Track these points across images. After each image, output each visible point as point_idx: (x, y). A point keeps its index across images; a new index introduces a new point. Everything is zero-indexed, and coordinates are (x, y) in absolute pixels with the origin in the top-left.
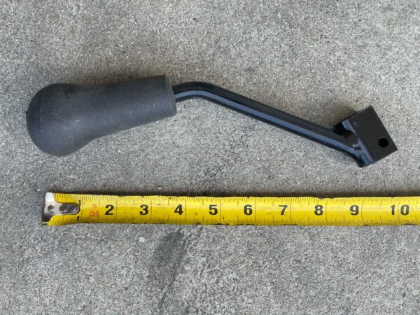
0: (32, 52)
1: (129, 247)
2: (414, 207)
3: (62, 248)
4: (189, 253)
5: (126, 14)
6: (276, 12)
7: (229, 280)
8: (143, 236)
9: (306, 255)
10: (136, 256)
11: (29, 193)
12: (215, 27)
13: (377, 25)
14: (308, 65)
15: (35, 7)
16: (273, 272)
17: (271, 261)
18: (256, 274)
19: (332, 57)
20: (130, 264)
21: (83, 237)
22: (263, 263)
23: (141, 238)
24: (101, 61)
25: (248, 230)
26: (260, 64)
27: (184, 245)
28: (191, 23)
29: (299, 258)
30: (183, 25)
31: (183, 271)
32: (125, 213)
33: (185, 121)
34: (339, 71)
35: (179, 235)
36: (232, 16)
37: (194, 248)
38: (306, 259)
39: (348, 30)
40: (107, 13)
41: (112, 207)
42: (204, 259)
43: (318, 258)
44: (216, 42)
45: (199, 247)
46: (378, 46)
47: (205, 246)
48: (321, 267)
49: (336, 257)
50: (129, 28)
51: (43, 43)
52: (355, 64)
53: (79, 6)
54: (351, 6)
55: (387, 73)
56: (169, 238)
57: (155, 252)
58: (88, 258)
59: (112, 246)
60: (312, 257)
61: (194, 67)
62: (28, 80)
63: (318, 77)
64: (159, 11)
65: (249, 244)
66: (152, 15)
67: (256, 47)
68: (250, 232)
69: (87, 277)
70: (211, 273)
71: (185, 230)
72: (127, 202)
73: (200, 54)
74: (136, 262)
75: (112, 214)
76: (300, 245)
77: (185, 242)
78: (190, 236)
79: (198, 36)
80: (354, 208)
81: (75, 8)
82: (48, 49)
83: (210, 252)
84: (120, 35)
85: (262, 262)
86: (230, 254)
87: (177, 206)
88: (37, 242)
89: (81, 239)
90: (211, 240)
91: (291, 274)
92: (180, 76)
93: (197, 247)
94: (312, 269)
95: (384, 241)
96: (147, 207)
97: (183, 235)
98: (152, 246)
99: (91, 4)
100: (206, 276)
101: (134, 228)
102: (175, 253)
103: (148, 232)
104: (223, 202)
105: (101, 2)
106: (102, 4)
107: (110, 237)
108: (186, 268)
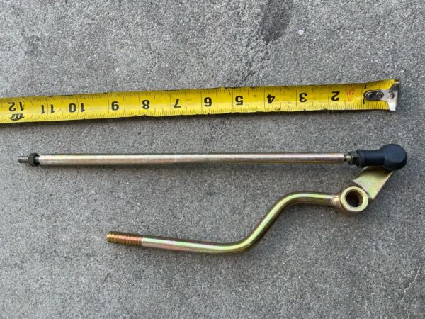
0: (419, 203)
1: (313, 25)
3: (377, 19)
4: (257, 23)
5: (330, 243)
8: (301, 36)
9: (153, 30)
10: (306, 17)
11: (412, 68)
13: (99, 239)
14: (159, 201)
15: (419, 247)
16: (182, 13)
17: (184, 22)
18: (196, 10)
19: (139, 209)
20: (312, 9)
21: (357, 30)
22: (190, 20)
23: (302, 34)
25: (205, 48)
26: (202, 200)
27: (262, 31)
29: (158, 27)
30: (275, 233)
31: (262, 7)
33: (267, 144)
34: (132, 196)
35: (267, 39)
37: (252, 29)
38: (153, 27)
40: (348, 242)
42: (243, 19)
43: (143, 28)
44: (243, 218)
45: (249, 30)
46: (98, 220)
47: (243, 31)
48: (139, 21)
49: (127, 30)
50: (326, 229)
51: (409, 212)
52: (118, 203)
53: (377, 249)
55: (90, 196)
56: (277, 36)
57: (289, 22)
59: (329, 24)
60: (148, 29)
61: (262, 195)
62: (420, 176)
63: (150, 190)
65: (203, 36)
66: (305, 242)
67: (207, 215)
68: (203, 47)
70: (237, 7)
71: (263, 44)
73: (258, 207)
74: (306, 11)
76: (159, 38)
77: (262, 34)
78: (257, 39)
80: (115, 107)
81: (380, 247)
82: (403, 206)
83: (238, 26)
86: (220, 25)
89: (359, 29)
90: (238, 37)
91: (165, 12)
92: (275, 186)
94: (147, 18)
95: (86, 48)
97: (263, 39)
98: (291, 27)
99: (364, 251)
100: (241, 4)
101: (309, 42)
102: (270, 22)
103: (297, 40)
104: (231, 108)
105: (354, 254)
106: (353, 251)
107: (332, 33)
108: (259, 9)
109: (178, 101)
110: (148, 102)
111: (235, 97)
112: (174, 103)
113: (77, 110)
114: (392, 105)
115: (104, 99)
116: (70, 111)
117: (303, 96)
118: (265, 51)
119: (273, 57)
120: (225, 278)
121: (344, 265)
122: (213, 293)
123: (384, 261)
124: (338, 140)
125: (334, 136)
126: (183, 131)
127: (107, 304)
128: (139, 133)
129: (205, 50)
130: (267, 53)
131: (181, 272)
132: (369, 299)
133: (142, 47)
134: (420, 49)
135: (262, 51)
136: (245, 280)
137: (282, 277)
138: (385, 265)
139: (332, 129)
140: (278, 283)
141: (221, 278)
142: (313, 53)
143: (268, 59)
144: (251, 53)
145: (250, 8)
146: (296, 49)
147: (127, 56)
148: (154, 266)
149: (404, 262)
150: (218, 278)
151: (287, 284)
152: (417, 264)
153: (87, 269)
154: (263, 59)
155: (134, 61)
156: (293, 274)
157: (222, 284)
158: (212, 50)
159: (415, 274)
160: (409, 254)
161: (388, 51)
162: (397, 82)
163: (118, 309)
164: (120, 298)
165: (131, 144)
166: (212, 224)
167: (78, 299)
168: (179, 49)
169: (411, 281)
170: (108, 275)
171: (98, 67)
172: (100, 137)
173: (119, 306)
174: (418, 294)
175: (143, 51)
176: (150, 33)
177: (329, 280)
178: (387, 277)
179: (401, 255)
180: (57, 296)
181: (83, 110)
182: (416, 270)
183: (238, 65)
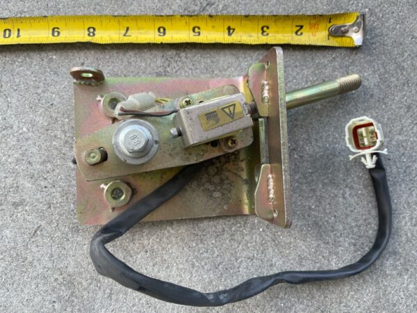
32: (284, 27)
39: (61, 179)
41: (296, 33)
54: (58, 205)
72: (283, 38)
75: (297, 26)
87: (233, 35)
96: (262, 33)
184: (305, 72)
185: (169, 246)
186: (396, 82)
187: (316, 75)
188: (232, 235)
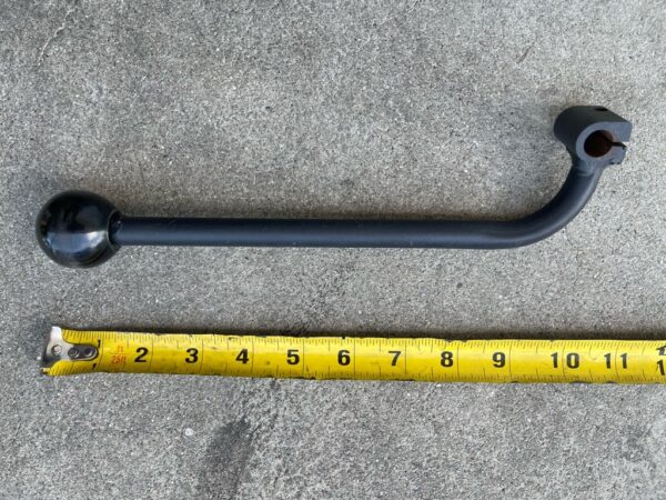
0: (33, 155)
1: (169, 442)
2: (586, 357)
3: (72, 443)
4: (257, 452)
6: (387, 98)
7: (315, 493)
8: (190, 426)
9: (429, 455)
10: (180, 456)
11: (25, 362)
12: (297, 119)
14: (432, 175)
16: (379, 480)
17: (377, 464)
18: (356, 483)
19: (466, 163)
20: (170, 469)
21: (103, 428)
22: (366, 468)
23: (188, 430)
24: (132, 169)
25: (345, 418)
26: (362, 174)
27: (250, 440)
28: (264, 114)
29: (419, 460)
30: (251, 117)
31: (249, 479)
32: (163, 360)
34: (476, 184)
35: (244, 425)
36: (323, 104)
37: (266, 444)
38: (428, 461)
39: (491, 124)
40: (142, 100)
41: (146, 351)
42: (280, 461)
43: (446, 460)
44: (299, 142)
45: (272, 443)
46: (534, 147)
47: (281, 442)
48: (451, 473)
49: (472, 459)
50: (173, 122)
51: (49, 142)
52: (500, 174)
53: (100, 89)
54: (494, 89)
55: (547, 188)
56: (228, 429)
57: (208, 451)
58: (110, 460)
59: (145, 442)
60: (437, 458)
61: (267, 177)
63: (446, 193)
64: (217, 96)
65: (346, 439)
67: (356, 150)
68: (347, 421)
69: (109, 488)
70: (289, 481)
71: (251, 418)
72: (167, 344)
73: (275, 159)
74: (180, 466)
75: (145, 361)
76: (420, 441)
77: (251, 435)
78: (259, 427)
79: (273, 133)
80: (499, 357)
81: (96, 91)
82: (56, 152)
83: (288, 451)
84: (160, 132)
85: (364, 465)
86: (319, 454)
87: (240, 351)
88: (36, 434)
89: (99, 430)
90: (290, 433)
91: (407, 484)
92: (246, 191)
93: (270, 442)
94: (437, 477)
96: (196, 352)
97: (249, 426)
98: (204, 441)
99: (118, 86)
100: (282, 486)
101: (178, 415)
102: (237, 452)
103: (198, 420)
104: (307, 346)
105: (134, 83)
106: (134, 87)
107: (142, 428)
108: (253, 475)
109: (394, 363)
110: (443, 363)
111: (300, 363)
112: (400, 359)
113: (565, 358)
114: (57, 334)
115: (518, 373)
116: (577, 356)
117: (192, 359)
118: (248, 405)
119: (236, 395)
120: (332, 51)
121: (151, 66)
122: (352, 28)
123: (91, 70)
124: (144, 257)
125: (151, 264)
126: (387, 285)
127: (525, 14)
128: (460, 285)
129: (344, 415)
130: (244, 403)
131: (403, 62)
132: (118, 15)
133: (448, 428)
134: (9, 392)
135: (252, 407)
136: (302, 47)
137: (245, 51)
138: (89, 65)
139: (152, 275)
140: (251, 41)
141: (340, 51)
142: (172, 398)
143: (244, 392)
144: (270, 404)
145: (267, 479)
146: (199, 405)
147: (475, 416)
148: (445, 72)
149: (62, 68)
150: (344, 50)
151: (238, 39)
152: (42, 65)
153: (556, 70)
154: (252, 394)
155: (464, 406)
156: (228, 54)
157: (338, 41)
158: (333, 414)
159: (47, 50)
160: (53, 79)
161: (59, 391)
162: (45, 370)
163: (507, 6)
164: (503, 23)
165: (475, 269)
166: (348, 135)
167: (573, 23)
168: (387, 421)
169: (54, 39)
170: (521, 60)
171: (524, 400)
172: (525, 283)
173: (505, 11)
174: (45, 20)
175: (447, 422)
176: (434, 451)
177: (174, 45)
178: (88, 46)
179: (65, 78)
180: (607, 28)
181: (555, 356)
182: (46, 56)
183: (293, 388)
184: (139, 267)
185: (344, 32)
186: (9, 248)
187: (124, 262)
188: (258, 43)
